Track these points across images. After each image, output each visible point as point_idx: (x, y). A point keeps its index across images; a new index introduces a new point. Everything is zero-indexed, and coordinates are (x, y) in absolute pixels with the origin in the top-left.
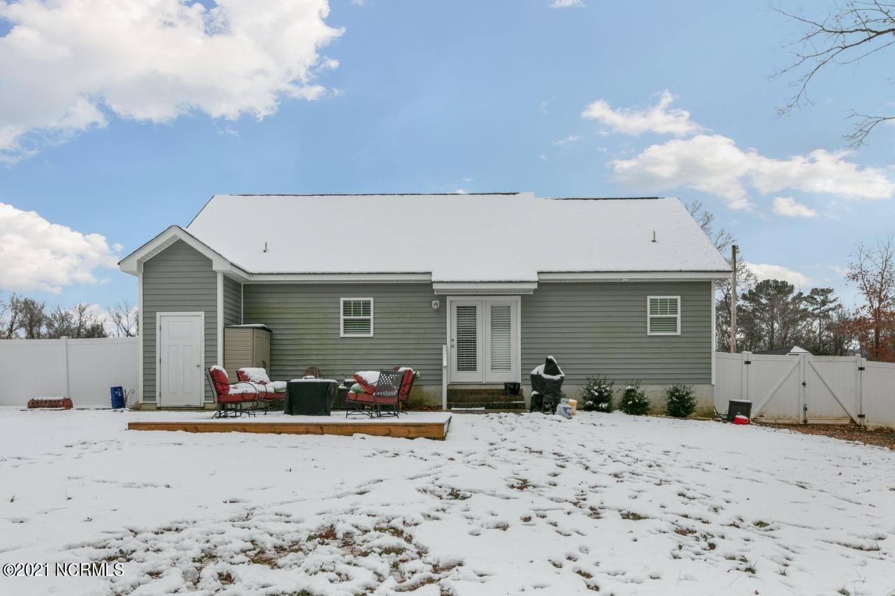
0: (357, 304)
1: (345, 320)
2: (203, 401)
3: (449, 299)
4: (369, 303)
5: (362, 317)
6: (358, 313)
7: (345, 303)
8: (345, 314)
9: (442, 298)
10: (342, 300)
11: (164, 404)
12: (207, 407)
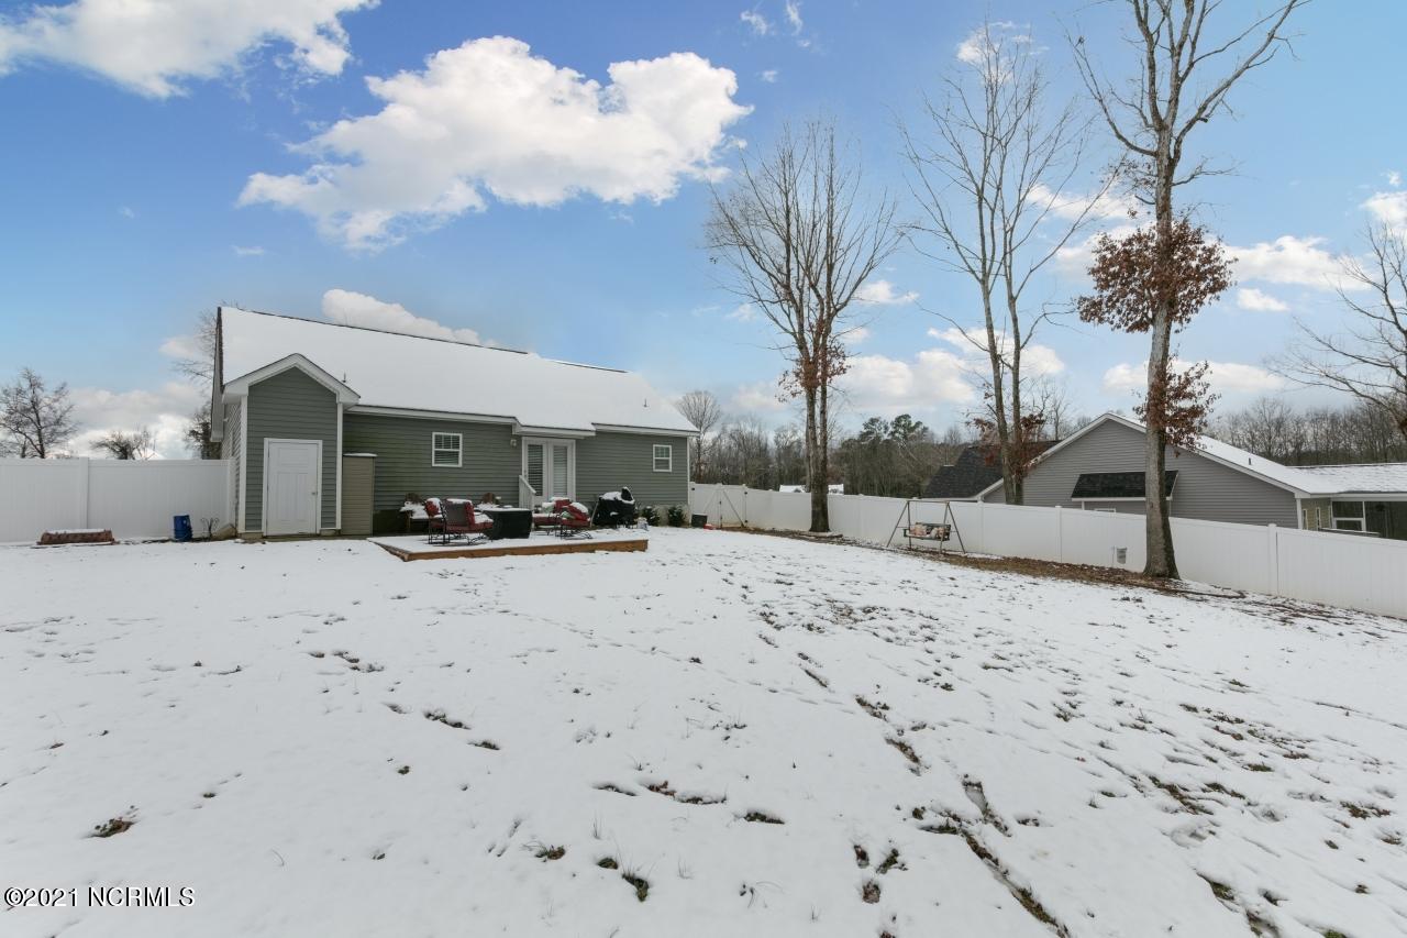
0: (447, 438)
1: (436, 452)
2: (319, 527)
3: (523, 438)
4: (458, 438)
5: (451, 450)
6: (447, 446)
7: (436, 436)
8: (436, 447)
9: (519, 438)
10: (434, 434)
11: (272, 532)
12: (323, 533)
